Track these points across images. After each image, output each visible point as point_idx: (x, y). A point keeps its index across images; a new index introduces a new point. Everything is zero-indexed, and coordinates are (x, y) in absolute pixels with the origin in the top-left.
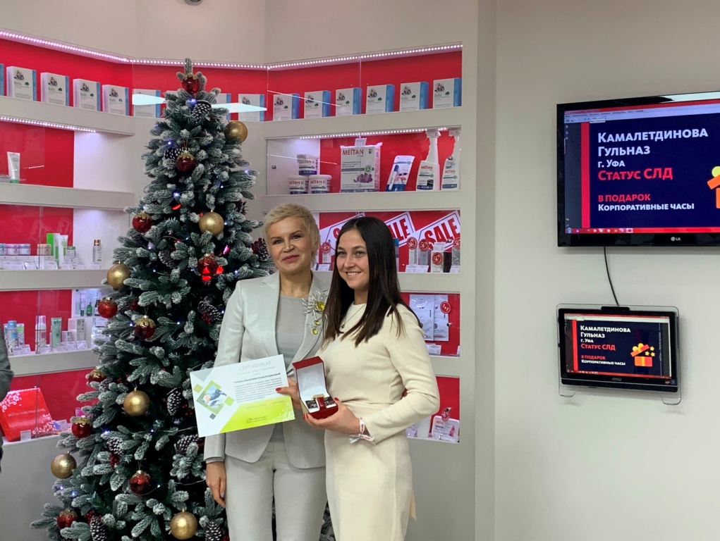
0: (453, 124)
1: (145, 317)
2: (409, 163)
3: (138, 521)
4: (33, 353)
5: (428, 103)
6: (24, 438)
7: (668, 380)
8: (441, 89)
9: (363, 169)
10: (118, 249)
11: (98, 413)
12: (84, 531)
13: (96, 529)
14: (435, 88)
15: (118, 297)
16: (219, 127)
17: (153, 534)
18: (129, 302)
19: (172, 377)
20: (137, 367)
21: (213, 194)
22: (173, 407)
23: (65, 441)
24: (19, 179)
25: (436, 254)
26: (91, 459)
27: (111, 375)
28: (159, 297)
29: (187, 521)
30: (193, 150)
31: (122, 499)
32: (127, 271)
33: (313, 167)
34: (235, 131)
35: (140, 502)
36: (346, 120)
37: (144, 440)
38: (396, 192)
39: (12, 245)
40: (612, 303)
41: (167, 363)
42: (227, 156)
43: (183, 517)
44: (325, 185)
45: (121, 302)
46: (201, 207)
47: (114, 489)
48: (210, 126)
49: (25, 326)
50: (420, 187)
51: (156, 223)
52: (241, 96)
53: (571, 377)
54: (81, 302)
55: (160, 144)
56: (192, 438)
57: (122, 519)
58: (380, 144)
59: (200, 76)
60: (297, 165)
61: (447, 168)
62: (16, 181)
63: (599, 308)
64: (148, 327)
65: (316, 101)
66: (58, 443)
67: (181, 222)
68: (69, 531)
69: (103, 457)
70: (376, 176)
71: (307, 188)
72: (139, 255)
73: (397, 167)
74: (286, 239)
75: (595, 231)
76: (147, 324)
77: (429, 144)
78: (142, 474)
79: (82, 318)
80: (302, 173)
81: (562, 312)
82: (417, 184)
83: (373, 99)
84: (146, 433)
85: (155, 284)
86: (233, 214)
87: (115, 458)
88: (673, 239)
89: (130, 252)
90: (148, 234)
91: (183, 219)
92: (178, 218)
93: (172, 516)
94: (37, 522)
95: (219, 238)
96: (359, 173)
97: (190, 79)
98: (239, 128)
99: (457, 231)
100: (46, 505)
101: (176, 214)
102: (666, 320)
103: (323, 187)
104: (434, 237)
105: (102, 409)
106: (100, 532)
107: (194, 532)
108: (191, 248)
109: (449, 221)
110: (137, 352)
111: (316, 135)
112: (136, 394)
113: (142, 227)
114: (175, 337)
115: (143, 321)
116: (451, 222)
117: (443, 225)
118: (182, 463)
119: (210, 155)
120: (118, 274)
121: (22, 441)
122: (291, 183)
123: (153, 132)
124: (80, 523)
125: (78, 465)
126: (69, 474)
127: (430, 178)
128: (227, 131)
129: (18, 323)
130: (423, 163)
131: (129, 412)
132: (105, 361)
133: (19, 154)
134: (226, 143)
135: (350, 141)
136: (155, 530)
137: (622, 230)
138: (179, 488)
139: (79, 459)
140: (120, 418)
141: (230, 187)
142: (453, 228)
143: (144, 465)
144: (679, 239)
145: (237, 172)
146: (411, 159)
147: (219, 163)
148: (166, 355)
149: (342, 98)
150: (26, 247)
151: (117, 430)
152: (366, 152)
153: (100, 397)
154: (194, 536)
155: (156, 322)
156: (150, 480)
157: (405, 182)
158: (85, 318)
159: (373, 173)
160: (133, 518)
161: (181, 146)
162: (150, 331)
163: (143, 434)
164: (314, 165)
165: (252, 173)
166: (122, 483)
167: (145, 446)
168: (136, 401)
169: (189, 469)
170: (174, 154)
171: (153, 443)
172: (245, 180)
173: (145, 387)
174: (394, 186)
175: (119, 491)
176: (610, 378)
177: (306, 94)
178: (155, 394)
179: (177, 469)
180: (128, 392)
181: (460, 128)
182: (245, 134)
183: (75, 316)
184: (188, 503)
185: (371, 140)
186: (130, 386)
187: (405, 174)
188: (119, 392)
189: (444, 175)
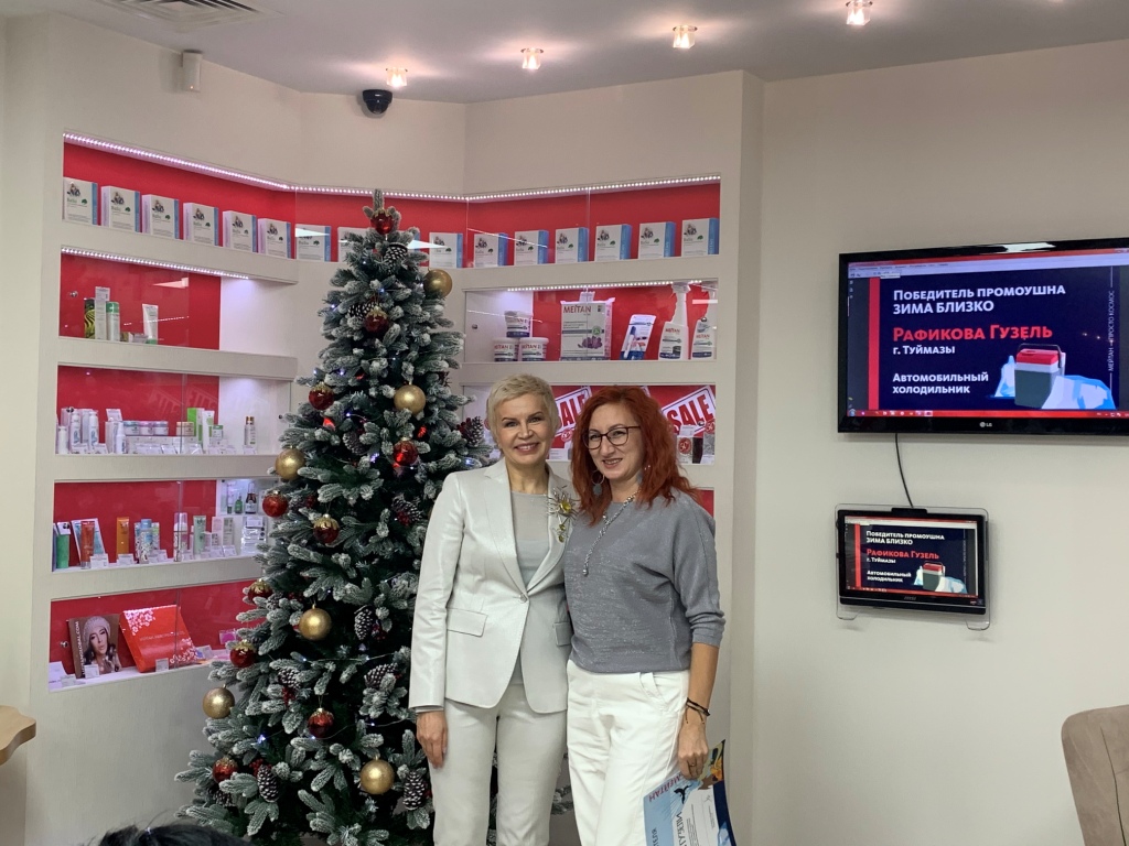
0: (708, 276)
1: (327, 516)
2: (649, 324)
3: (319, 771)
4: (171, 561)
5: (675, 249)
6: (160, 667)
7: (974, 599)
8: (692, 231)
9: (590, 331)
10: (290, 431)
11: (263, 636)
12: (250, 784)
13: (265, 781)
14: (684, 230)
15: (287, 490)
16: (418, 278)
17: (337, 787)
18: (304, 497)
19: (360, 591)
20: (314, 579)
21: (410, 361)
22: (362, 628)
23: (220, 672)
24: (156, 338)
25: (684, 440)
26: (254, 693)
27: (280, 589)
28: (344, 491)
29: (382, 771)
30: (385, 305)
31: (299, 744)
32: (301, 457)
33: (525, 328)
34: (436, 282)
35: (320, 747)
36: (568, 269)
37: (326, 670)
38: (633, 361)
39: (146, 423)
40: (904, 504)
41: (353, 574)
42: (428, 314)
43: (376, 766)
44: (541, 351)
45: (294, 497)
46: (395, 378)
47: (288, 731)
48: (407, 276)
49: (160, 526)
50: (664, 355)
51: (338, 397)
52: (432, 236)
53: (853, 594)
54: (228, 497)
55: (341, 297)
56: (387, 668)
57: (298, 769)
58: (612, 300)
59: (392, 211)
60: (505, 324)
61: (700, 331)
62: (153, 342)
63: (889, 509)
64: (330, 529)
65: (530, 243)
66: (211, 673)
67: (370, 397)
68: (230, 784)
69: (275, 691)
70: (606, 340)
71: (517, 354)
72: (318, 439)
73: (633, 329)
74: (523, 422)
75: (885, 413)
76: (329, 525)
77: (676, 300)
78: (323, 714)
79: (229, 516)
80: (510, 335)
81: (842, 514)
82: (660, 351)
83: (604, 242)
84: (328, 661)
85: (336, 474)
86: (436, 387)
87: (290, 692)
88: (982, 424)
89: (306, 435)
90: (328, 412)
91: (373, 393)
92: (367, 392)
93: (362, 766)
94: (184, 773)
95: (419, 418)
96: (585, 336)
97: (382, 215)
98: (442, 279)
99: (709, 411)
100: (192, 753)
101: (364, 387)
102: (972, 526)
103: (538, 354)
104: (679, 418)
105: (269, 631)
106: (270, 785)
107: (390, 785)
108: (385, 430)
109: (698, 399)
110: (315, 560)
111: (528, 287)
112: (315, 613)
113: (321, 402)
114: (365, 541)
115: (323, 521)
116: (701, 399)
117: (692, 404)
118: (376, 698)
119: (405, 313)
120: (290, 461)
121: (157, 672)
122: (496, 347)
123: (334, 283)
124: (243, 774)
125: (236, 701)
126: (226, 714)
127: (676, 344)
128: (428, 280)
129: (154, 521)
130: (667, 325)
131: (306, 635)
132: (269, 572)
133: (157, 307)
134: (427, 298)
135: (573, 294)
136: (340, 783)
137: (919, 413)
138: (370, 730)
139: (238, 695)
140: (293, 642)
141: (431, 353)
142: (704, 408)
143: (326, 702)
144: (990, 425)
145: (438, 334)
146: (652, 319)
147: (418, 323)
148: (353, 565)
149: (563, 240)
150: (162, 426)
151: (290, 658)
152: (594, 311)
153: (268, 617)
154: (390, 790)
155: (340, 523)
156: (333, 721)
157: (644, 348)
158: (233, 516)
159: (602, 336)
160: (312, 767)
161: (370, 300)
162: (331, 533)
163: (324, 663)
164: (527, 325)
165: (457, 335)
166: (298, 723)
167: (325, 679)
168: (314, 622)
169: (384, 706)
170: (362, 312)
171: (337, 674)
172: (450, 344)
173: (326, 604)
174: (631, 353)
175: (295, 734)
176: (901, 597)
177: (517, 234)
178: (339, 614)
179: (369, 707)
180: (304, 610)
181: (716, 282)
182: (449, 286)
183: (220, 514)
184: (381, 749)
185: (602, 294)
186: (306, 605)
187: (644, 338)
188: (292, 611)
189: (695, 340)
